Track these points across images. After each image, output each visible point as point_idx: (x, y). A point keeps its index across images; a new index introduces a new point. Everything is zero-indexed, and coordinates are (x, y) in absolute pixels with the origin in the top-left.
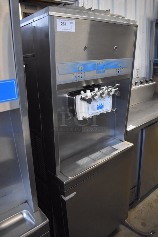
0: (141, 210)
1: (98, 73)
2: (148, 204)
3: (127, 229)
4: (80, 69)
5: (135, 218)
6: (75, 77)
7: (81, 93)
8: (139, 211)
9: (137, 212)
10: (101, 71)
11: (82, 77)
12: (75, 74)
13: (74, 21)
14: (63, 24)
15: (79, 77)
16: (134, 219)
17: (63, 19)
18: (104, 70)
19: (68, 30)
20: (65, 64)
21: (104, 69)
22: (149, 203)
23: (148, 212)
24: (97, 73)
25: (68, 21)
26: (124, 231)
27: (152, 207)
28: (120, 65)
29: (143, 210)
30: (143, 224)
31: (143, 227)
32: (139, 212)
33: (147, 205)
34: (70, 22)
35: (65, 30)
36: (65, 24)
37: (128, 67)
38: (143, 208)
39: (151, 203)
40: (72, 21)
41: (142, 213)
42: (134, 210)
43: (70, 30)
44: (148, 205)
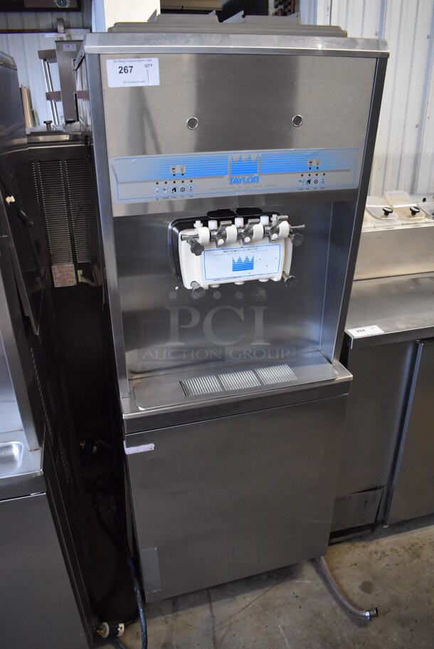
0: (384, 553)
1: (237, 182)
2: (413, 545)
3: (319, 581)
4: (178, 171)
5: (355, 565)
6: (165, 190)
7: (195, 225)
8: (376, 553)
9: (370, 554)
10: (246, 178)
11: (183, 190)
12: (162, 184)
13: (155, 61)
14: (124, 70)
15: (175, 189)
16: (352, 565)
17: (122, 60)
18: (256, 175)
19: (138, 82)
20: (134, 161)
21: (256, 173)
22: (417, 544)
23: (397, 564)
24: (231, 183)
25: (139, 61)
26: (308, 581)
27: (418, 556)
28: (314, 164)
29: (387, 555)
30: (367, 587)
31: (362, 592)
32: (374, 555)
33: (407, 547)
34: (145, 63)
35: (129, 82)
36: (129, 69)
37: (349, 170)
38: (392, 550)
39: (421, 547)
40: (150, 60)
41: (379, 560)
42: (363, 547)
43: (144, 82)
44: (410, 549)
